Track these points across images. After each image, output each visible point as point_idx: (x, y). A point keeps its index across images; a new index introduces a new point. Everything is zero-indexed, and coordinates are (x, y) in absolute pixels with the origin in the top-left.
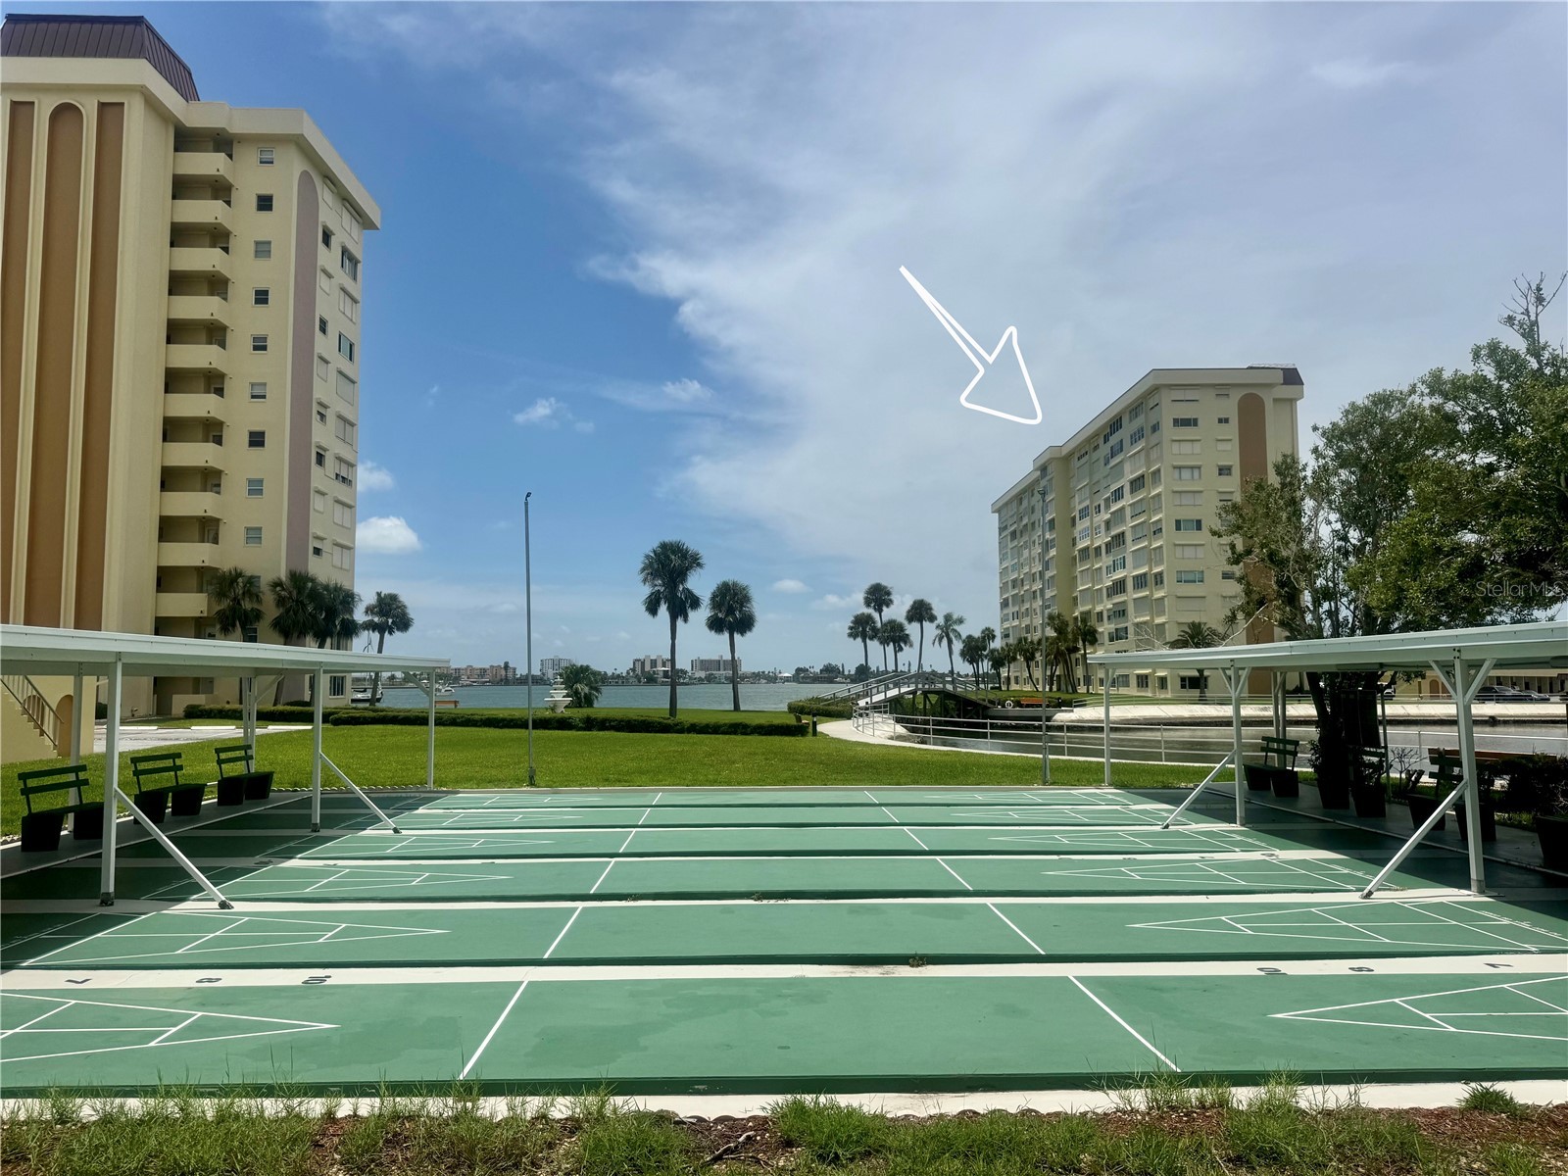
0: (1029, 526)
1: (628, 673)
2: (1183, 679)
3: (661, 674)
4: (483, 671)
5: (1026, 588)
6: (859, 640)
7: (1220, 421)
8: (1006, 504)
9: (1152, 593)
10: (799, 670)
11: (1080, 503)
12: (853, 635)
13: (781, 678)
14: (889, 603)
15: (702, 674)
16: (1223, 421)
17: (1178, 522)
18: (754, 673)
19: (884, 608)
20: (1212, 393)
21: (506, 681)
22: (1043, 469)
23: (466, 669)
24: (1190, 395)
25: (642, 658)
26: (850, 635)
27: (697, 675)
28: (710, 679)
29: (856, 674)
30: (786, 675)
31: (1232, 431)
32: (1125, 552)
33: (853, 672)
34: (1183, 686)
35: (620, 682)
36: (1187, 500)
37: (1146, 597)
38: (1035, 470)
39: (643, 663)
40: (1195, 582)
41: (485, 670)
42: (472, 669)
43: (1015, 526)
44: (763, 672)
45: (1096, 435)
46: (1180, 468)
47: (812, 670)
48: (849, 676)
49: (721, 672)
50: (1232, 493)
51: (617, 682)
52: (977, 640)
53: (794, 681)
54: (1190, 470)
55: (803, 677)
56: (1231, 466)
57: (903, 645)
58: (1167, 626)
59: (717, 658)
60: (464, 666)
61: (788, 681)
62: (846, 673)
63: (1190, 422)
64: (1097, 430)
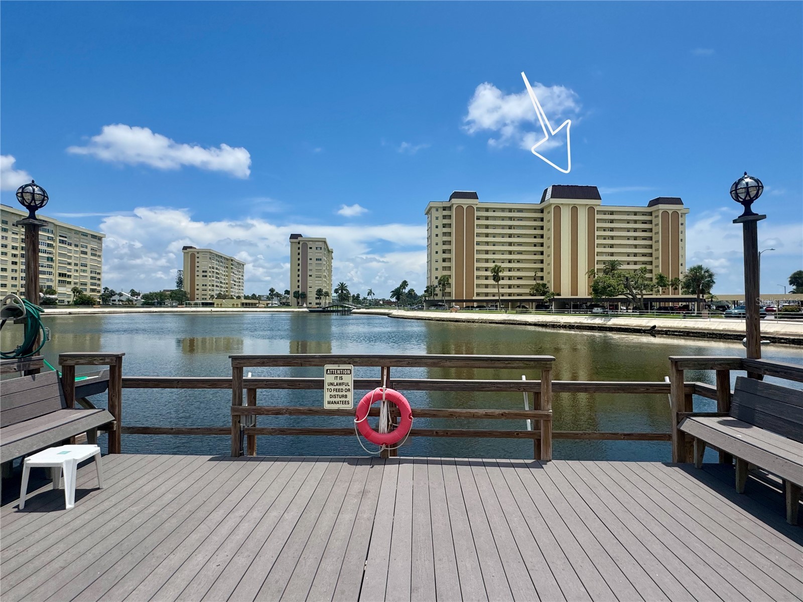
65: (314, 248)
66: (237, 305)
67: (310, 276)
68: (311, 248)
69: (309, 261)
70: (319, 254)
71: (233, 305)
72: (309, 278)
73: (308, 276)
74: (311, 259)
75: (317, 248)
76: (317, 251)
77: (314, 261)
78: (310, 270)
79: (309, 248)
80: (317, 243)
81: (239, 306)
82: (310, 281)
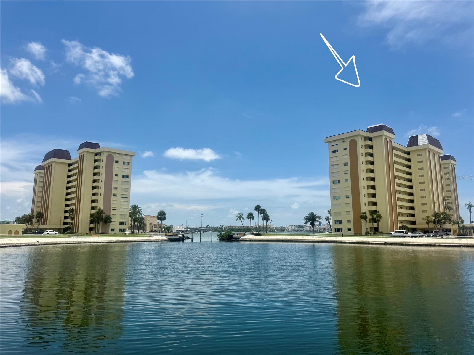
7: (344, 149)
16: (345, 149)
20: (342, 141)
24: (336, 143)
31: (347, 152)
36: (335, 174)
46: (334, 165)
50: (348, 171)
54: (336, 165)
56: (347, 163)
63: (336, 151)
65: (121, 163)
66: (17, 232)
67: (115, 195)
68: (117, 162)
69: (114, 178)
70: (126, 170)
71: (10, 232)
72: (113, 198)
73: (112, 195)
74: (116, 175)
75: (124, 163)
76: (124, 166)
77: (120, 177)
78: (116, 188)
79: (115, 162)
80: (125, 157)
81: (20, 234)
82: (114, 202)
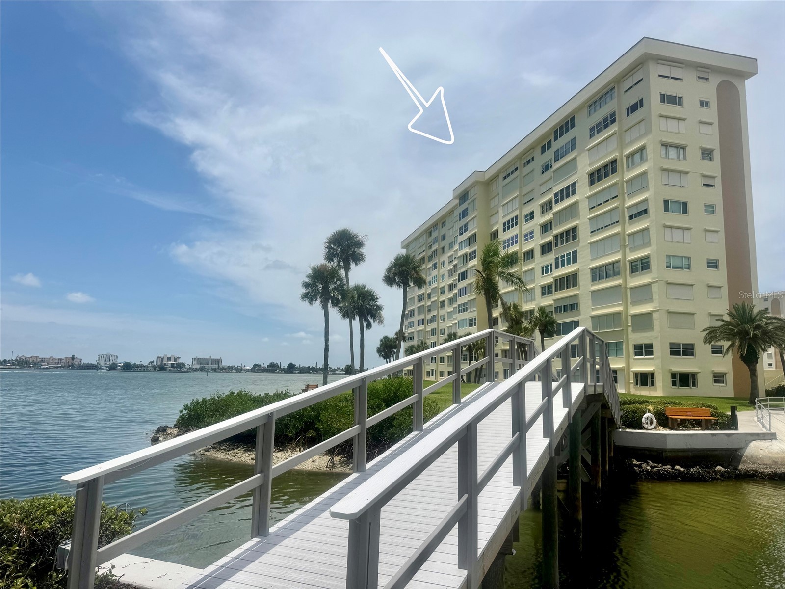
0: (439, 251)
1: (149, 364)
2: (674, 375)
3: (170, 365)
4: (60, 360)
5: (433, 300)
6: (317, 304)
8: (416, 239)
9: (625, 281)
10: (255, 365)
11: (504, 217)
12: (309, 297)
13: (245, 370)
14: (358, 258)
15: (198, 366)
16: (704, 103)
17: (666, 202)
18: (229, 367)
19: (353, 265)
20: (695, 72)
21: (72, 367)
22: (463, 197)
23: (49, 359)
24: (676, 73)
25: (162, 356)
26: (305, 296)
27: (195, 367)
28: (202, 369)
29: (287, 368)
30: (248, 368)
31: (712, 114)
32: (578, 246)
33: (286, 367)
34: (674, 384)
35: (142, 369)
37: (619, 286)
38: (455, 198)
39: (162, 359)
40: (682, 268)
41: (61, 359)
42: (53, 359)
43: (424, 253)
44: (235, 366)
45: (532, 148)
46: (666, 146)
47: (263, 366)
48: (284, 369)
49: (210, 365)
50: (714, 177)
51: (140, 369)
52: (391, 340)
53: (252, 371)
54: (676, 149)
55: (257, 370)
56: (712, 150)
57: (371, 321)
58: (655, 315)
59: (208, 357)
60: (48, 357)
61: (248, 371)
62: (282, 367)
63: (675, 100)
64: (531, 145)
